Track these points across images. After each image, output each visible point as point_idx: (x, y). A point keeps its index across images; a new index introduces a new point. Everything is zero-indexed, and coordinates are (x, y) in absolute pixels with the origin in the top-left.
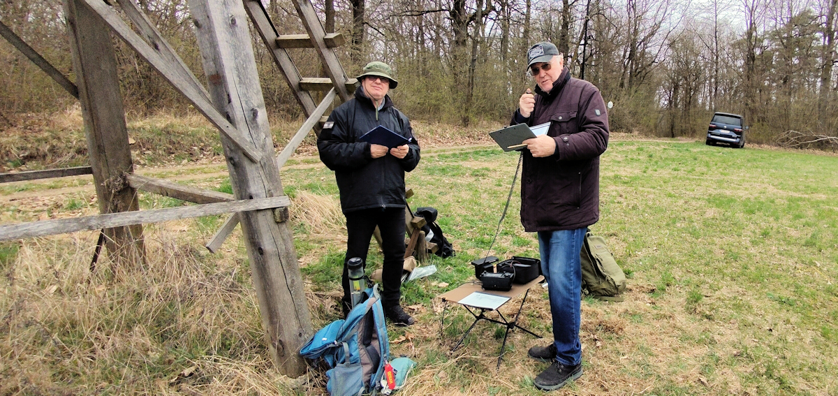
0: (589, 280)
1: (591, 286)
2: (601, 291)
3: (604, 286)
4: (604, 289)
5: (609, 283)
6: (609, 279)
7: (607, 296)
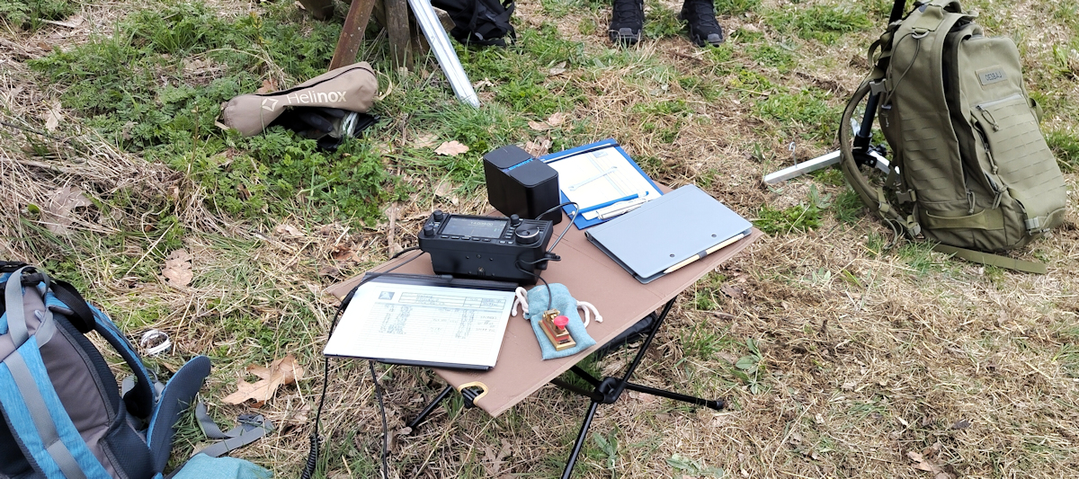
0: (930, 193)
1: (933, 211)
2: (968, 236)
3: (985, 220)
4: (981, 231)
5: (1005, 215)
6: (1008, 202)
7: (985, 250)
